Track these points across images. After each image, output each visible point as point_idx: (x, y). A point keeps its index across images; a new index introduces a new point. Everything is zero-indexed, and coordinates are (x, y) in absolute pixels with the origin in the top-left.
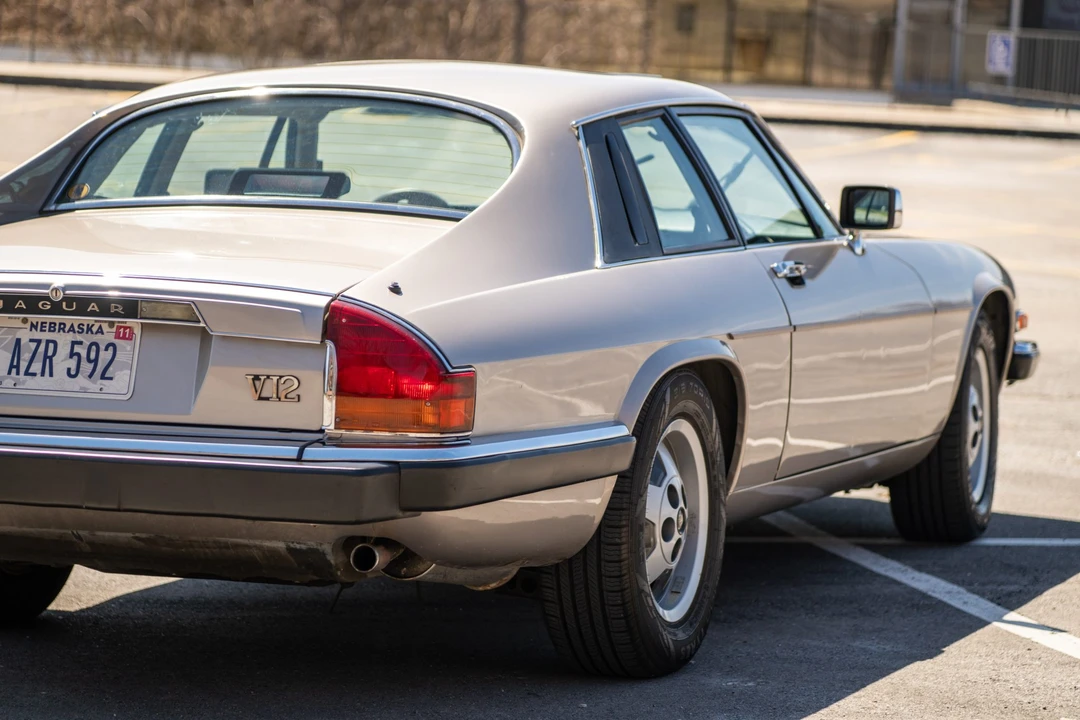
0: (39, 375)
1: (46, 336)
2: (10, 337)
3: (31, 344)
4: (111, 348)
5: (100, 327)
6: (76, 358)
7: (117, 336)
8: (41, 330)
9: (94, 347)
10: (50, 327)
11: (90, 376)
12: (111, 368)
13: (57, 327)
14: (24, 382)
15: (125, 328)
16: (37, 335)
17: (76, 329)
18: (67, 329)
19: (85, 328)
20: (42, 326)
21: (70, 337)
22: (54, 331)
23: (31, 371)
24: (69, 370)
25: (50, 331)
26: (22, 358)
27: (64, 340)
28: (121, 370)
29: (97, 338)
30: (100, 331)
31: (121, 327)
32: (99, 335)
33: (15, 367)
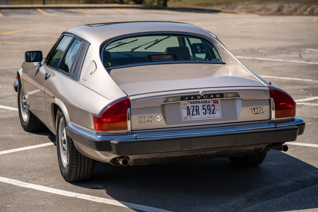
0: (196, 115)
1: (195, 105)
2: (186, 106)
3: (192, 107)
4: (213, 106)
5: (209, 101)
6: (204, 109)
7: (214, 103)
8: (194, 103)
9: (209, 106)
10: (196, 102)
11: (210, 113)
12: (214, 111)
13: (198, 102)
14: (192, 117)
15: (216, 100)
16: (193, 105)
17: (203, 102)
18: (200, 102)
19: (205, 101)
20: (193, 103)
21: (202, 104)
22: (197, 103)
23: (194, 114)
24: (204, 113)
25: (196, 103)
26: (190, 111)
27: (200, 105)
28: (217, 111)
29: (209, 104)
30: (209, 102)
31: (214, 100)
32: (209, 103)
33: (189, 114)
